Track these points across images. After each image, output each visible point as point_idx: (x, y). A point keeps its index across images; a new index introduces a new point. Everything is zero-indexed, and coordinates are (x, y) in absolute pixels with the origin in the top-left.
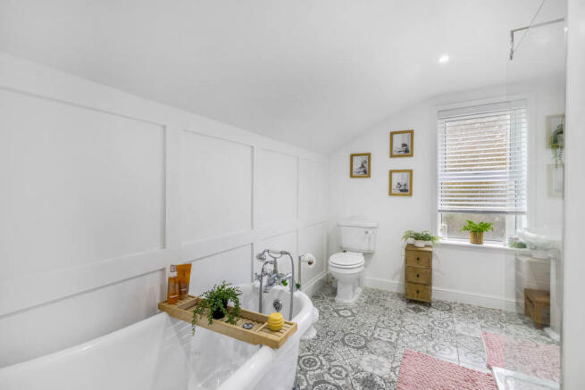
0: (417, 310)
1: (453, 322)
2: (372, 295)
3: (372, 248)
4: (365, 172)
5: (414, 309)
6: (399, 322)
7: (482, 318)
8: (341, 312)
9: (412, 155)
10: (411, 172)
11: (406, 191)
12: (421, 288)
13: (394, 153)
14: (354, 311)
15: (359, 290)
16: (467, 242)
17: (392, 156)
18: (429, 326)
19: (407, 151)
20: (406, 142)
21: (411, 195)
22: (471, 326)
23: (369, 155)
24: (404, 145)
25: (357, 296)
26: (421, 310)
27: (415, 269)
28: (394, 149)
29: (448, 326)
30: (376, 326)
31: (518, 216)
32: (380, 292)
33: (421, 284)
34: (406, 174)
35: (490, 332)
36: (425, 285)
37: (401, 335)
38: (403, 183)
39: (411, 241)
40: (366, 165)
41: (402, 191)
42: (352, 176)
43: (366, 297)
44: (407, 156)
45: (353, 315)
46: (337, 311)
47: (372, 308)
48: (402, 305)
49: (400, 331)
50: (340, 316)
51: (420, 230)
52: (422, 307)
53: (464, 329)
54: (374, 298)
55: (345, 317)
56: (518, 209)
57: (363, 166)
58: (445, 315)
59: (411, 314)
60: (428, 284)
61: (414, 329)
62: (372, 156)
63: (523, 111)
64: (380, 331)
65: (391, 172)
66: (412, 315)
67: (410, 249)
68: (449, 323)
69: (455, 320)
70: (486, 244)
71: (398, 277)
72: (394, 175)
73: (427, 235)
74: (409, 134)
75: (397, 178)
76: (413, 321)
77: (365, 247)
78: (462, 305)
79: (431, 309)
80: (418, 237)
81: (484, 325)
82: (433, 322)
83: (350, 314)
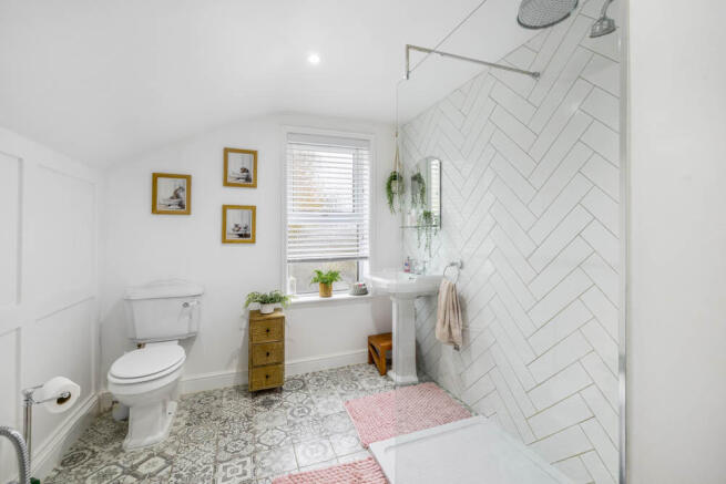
0: (268, 404)
1: (312, 402)
2: (196, 406)
3: (194, 329)
4: (181, 205)
5: (263, 404)
6: (249, 437)
7: (338, 383)
8: (142, 470)
9: (255, 186)
10: (253, 209)
11: (246, 236)
12: (271, 370)
13: (229, 180)
14: (170, 452)
15: (173, 406)
16: (317, 297)
17: (226, 184)
18: (289, 421)
19: (248, 179)
20: (247, 166)
21: (253, 242)
22: (332, 399)
23: (188, 178)
24: (244, 170)
25: (170, 420)
26: (272, 402)
27: (264, 346)
28: (230, 173)
29: (310, 410)
30: (217, 462)
31: (360, 262)
32: (208, 395)
33: (272, 365)
34: (246, 212)
35: (349, 398)
36: (277, 364)
37: (258, 458)
38: (242, 224)
39: (255, 306)
40: (183, 195)
41: (241, 236)
42: (154, 210)
43: (186, 414)
44: (250, 186)
45: (169, 461)
46: (132, 471)
47: (202, 430)
48: (246, 404)
49: (255, 452)
50: (140, 478)
51: (267, 291)
52: (272, 397)
53: (325, 407)
54: (199, 409)
55: (151, 476)
56: (360, 254)
57: (177, 196)
58: (302, 396)
59: (262, 414)
60: (280, 362)
61: (272, 438)
62: (193, 181)
63: (365, 152)
64: (225, 468)
65: (225, 208)
66: (264, 415)
67: (255, 318)
68: (309, 406)
69: (313, 397)
70: (335, 296)
71: (236, 362)
72: (230, 212)
73: (277, 296)
74: (252, 156)
75: (234, 218)
76: (267, 425)
77: (183, 329)
78: (314, 373)
79: (284, 395)
80: (265, 301)
81: (343, 392)
82: (292, 414)
83: (161, 462)
